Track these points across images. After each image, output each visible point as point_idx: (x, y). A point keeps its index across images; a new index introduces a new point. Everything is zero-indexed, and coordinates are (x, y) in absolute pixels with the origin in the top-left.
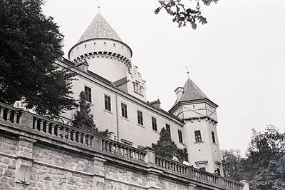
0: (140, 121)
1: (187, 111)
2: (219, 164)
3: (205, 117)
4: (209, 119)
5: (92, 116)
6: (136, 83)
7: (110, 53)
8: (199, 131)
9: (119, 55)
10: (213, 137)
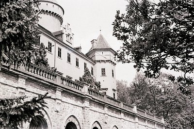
0: (69, 59)
1: (98, 56)
2: (115, 91)
3: (109, 61)
4: (111, 62)
5: (47, 59)
6: (68, 35)
7: (50, 12)
8: (104, 69)
9: (56, 14)
10: (113, 74)
